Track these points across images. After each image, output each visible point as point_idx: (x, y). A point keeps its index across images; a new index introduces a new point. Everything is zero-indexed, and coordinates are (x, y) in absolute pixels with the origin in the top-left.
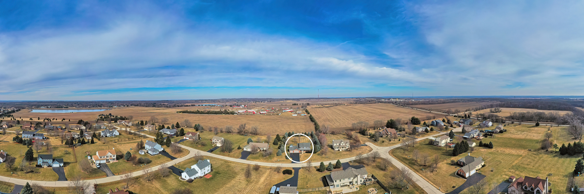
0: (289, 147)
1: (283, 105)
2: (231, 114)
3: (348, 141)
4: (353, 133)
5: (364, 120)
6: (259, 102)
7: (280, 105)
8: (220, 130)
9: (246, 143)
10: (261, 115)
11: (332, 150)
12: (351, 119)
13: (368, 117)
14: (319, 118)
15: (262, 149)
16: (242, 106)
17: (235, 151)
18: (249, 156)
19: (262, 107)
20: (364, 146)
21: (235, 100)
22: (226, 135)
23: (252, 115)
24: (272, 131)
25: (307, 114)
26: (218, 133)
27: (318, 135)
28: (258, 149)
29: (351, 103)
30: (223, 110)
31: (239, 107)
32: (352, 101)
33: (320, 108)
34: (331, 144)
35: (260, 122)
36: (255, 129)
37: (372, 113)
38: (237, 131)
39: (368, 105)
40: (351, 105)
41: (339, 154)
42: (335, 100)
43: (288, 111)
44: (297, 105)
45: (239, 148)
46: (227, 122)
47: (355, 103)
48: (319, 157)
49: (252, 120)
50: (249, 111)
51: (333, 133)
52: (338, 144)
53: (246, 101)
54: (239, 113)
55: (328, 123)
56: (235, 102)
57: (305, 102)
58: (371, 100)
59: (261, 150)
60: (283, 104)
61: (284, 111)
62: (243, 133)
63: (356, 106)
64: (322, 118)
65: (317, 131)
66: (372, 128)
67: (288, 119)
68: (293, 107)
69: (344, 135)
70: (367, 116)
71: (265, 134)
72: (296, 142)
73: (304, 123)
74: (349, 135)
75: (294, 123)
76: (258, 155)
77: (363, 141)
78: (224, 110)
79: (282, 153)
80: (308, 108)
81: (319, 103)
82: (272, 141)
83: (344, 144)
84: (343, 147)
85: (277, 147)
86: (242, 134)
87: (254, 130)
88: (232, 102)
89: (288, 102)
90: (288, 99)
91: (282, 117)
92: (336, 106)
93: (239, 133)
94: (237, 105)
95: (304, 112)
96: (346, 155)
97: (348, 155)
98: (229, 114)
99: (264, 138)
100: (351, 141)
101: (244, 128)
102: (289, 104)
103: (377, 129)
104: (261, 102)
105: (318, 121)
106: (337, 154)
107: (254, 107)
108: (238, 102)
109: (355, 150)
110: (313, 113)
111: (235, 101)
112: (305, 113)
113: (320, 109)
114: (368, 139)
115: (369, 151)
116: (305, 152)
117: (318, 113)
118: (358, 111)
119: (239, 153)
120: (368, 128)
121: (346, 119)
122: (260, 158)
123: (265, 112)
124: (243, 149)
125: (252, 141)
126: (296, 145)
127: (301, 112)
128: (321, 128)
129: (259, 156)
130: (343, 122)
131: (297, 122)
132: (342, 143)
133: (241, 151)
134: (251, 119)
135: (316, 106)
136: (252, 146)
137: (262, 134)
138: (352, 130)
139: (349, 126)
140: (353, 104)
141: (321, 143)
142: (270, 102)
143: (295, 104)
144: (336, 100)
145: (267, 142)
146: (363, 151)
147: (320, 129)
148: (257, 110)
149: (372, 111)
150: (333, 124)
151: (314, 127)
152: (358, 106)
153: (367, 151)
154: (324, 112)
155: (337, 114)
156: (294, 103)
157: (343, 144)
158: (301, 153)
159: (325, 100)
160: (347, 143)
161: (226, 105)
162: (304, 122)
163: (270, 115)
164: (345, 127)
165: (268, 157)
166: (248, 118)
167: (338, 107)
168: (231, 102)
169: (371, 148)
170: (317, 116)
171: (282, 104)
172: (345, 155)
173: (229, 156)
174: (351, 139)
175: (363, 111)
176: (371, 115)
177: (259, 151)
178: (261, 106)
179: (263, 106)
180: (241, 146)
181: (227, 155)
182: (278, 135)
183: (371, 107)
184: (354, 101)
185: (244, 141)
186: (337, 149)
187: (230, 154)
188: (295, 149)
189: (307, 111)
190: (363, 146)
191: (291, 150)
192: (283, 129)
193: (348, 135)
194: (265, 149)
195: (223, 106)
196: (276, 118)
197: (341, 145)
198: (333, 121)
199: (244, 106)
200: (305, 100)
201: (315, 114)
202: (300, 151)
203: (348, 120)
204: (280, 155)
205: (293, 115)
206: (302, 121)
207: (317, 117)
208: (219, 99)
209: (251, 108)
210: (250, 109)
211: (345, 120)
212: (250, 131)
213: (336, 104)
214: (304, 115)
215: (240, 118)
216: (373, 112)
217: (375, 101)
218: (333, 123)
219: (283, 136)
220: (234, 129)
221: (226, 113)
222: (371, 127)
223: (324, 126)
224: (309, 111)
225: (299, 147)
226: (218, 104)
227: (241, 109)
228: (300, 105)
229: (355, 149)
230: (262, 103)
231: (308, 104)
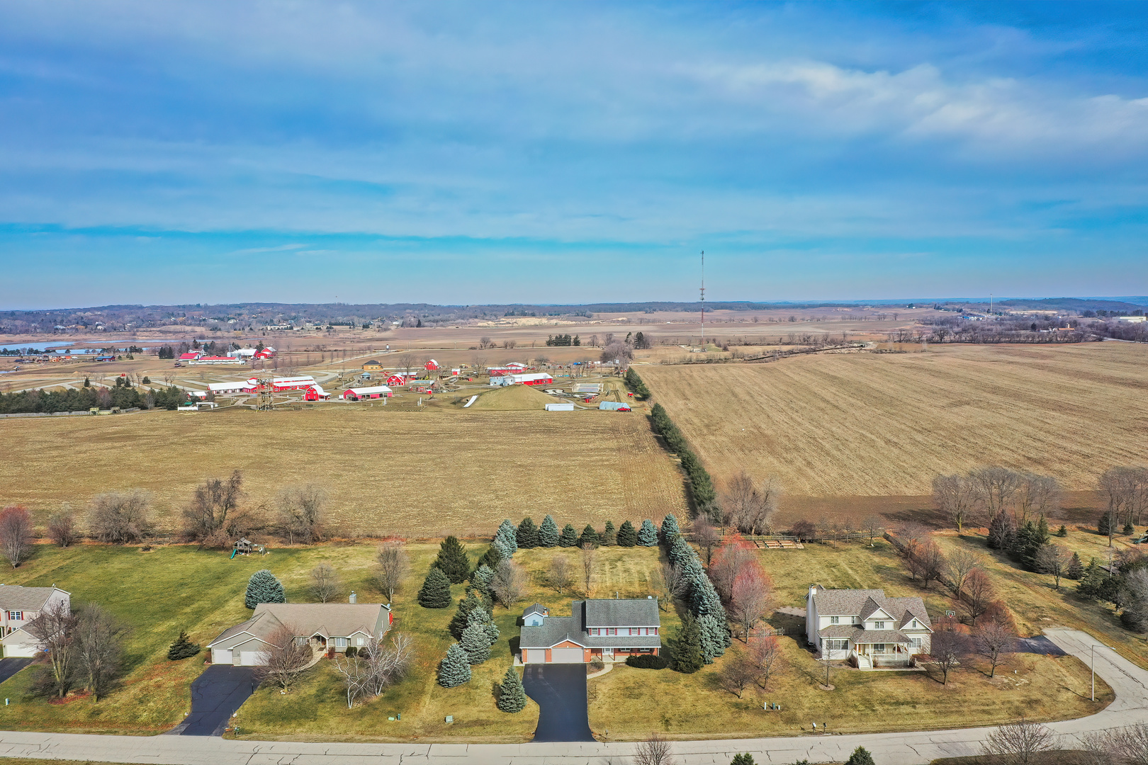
0: (520, 622)
1: (493, 346)
2: (158, 404)
3: (915, 600)
4: (943, 544)
5: (1008, 456)
6: (352, 325)
7: (476, 342)
8: (53, 529)
9: (236, 604)
10: (358, 410)
11: (803, 658)
12: (915, 443)
13: (1041, 435)
14: (707, 426)
15: (341, 646)
16: (243, 351)
17: (149, 675)
18: (247, 706)
19: (368, 356)
20: (1036, 658)
21: (196, 314)
22: (97, 561)
23: (297, 408)
24: (416, 511)
25: (634, 403)
26: (39, 548)
27: (708, 544)
28: (315, 645)
29: (904, 339)
30: (105, 381)
31: (218, 362)
32: (911, 327)
33: (709, 361)
34: (797, 612)
35: (350, 453)
36: (305, 504)
37: (1059, 407)
38: (179, 524)
39: (1022, 355)
40: (906, 346)
41: (852, 695)
42: (798, 314)
43: (520, 378)
44: (577, 343)
45: (182, 650)
46: (118, 461)
47: (928, 333)
48: (715, 698)
49: (292, 445)
50: (280, 381)
51: (803, 534)
52: (846, 621)
53: (271, 322)
54: (211, 396)
55: (767, 461)
56: (200, 330)
57: (621, 328)
58: (1047, 318)
59: (332, 652)
60: (493, 340)
61: (498, 380)
62: (221, 534)
63: (937, 354)
64: (728, 428)
65: (703, 517)
66: (1085, 520)
67: (519, 431)
68: (552, 358)
69: (878, 548)
70: (1029, 429)
71: (370, 536)
72: (568, 584)
73: (615, 458)
74: (919, 562)
75: (559, 454)
76: (309, 690)
77: (1023, 614)
78: (114, 378)
79: (472, 663)
80: (642, 363)
81: (704, 332)
82: (411, 581)
83: (889, 626)
84: (882, 646)
85: (442, 620)
86: (211, 541)
87: (301, 511)
88: (178, 328)
89: (525, 327)
90: (523, 311)
91: (483, 420)
92: (807, 352)
93: (192, 536)
94: (212, 350)
95: (619, 385)
96: (908, 709)
97: (921, 709)
98: (143, 408)
99: (363, 561)
100: (937, 601)
101: (230, 504)
102: (529, 341)
103: (1128, 531)
104: (366, 327)
105: (699, 446)
106: (837, 689)
107: (316, 356)
108: (215, 329)
109: (974, 679)
110: (671, 394)
111: (201, 322)
112: (624, 392)
113: (710, 372)
114: (1064, 605)
115: (1083, 699)
116: (622, 658)
117: (698, 394)
118: (958, 388)
119: (177, 690)
120: (1049, 515)
121: (881, 443)
122: (322, 711)
123: (384, 389)
124: (208, 658)
125: (276, 595)
126: (563, 609)
127: (599, 387)
128: (722, 497)
129: (320, 697)
130: (861, 458)
131: (576, 453)
132: (878, 614)
133: (190, 669)
134: (294, 433)
135: (684, 351)
136: (274, 628)
137: (354, 534)
138: (933, 518)
139: (910, 492)
140: (919, 341)
141: (727, 601)
142: (419, 325)
143: (562, 341)
144: (808, 313)
145: (379, 587)
146: (1036, 695)
147: (719, 501)
148: (333, 374)
149: (1065, 397)
150: (799, 470)
151: (681, 488)
152: (955, 357)
153: (1064, 696)
154: (738, 390)
155: (823, 405)
156: (555, 332)
157: (880, 622)
158: (599, 666)
159: (737, 315)
160: (908, 616)
161: (134, 350)
162: (619, 450)
163: (410, 406)
164: (883, 493)
165: (377, 697)
166: (270, 432)
167: (822, 360)
168: (172, 328)
169: (1101, 682)
170: (696, 413)
171: (485, 341)
172: (898, 703)
173: (95, 723)
174: (933, 590)
175: (995, 390)
176: (1058, 420)
177: (318, 655)
178: (362, 351)
179: (376, 349)
180: (191, 634)
181: (82, 716)
182: (450, 545)
183: (1052, 370)
184: (926, 322)
185: (221, 590)
186: (842, 655)
187: (102, 704)
188: (557, 637)
189: (633, 383)
190: (1034, 651)
191: (534, 642)
192: (485, 499)
193: (906, 554)
194: (360, 643)
195: (110, 355)
196: (446, 425)
197: (869, 626)
198: (797, 449)
199: (252, 352)
200: (622, 317)
201: (681, 403)
202: (593, 651)
203: (896, 451)
204: (458, 683)
205: (552, 407)
206: (605, 444)
207: (696, 421)
208: (85, 310)
209: (298, 364)
210: (290, 368)
211: (872, 444)
212: (273, 516)
213: (806, 340)
214: (619, 406)
215: (216, 429)
216: (1075, 399)
217: (1074, 324)
218: (799, 463)
219: (486, 547)
220: (167, 512)
221: (123, 398)
222: (1076, 515)
223: (741, 483)
224: (647, 380)
225: (584, 628)
226: (79, 345)
227: (233, 373)
228: (593, 344)
229: (968, 667)
230: (369, 333)
231: (641, 341)
